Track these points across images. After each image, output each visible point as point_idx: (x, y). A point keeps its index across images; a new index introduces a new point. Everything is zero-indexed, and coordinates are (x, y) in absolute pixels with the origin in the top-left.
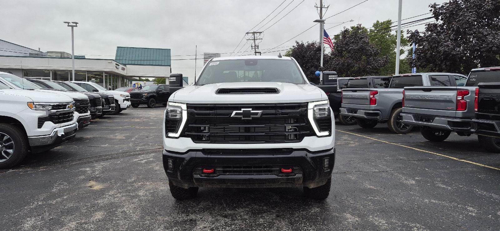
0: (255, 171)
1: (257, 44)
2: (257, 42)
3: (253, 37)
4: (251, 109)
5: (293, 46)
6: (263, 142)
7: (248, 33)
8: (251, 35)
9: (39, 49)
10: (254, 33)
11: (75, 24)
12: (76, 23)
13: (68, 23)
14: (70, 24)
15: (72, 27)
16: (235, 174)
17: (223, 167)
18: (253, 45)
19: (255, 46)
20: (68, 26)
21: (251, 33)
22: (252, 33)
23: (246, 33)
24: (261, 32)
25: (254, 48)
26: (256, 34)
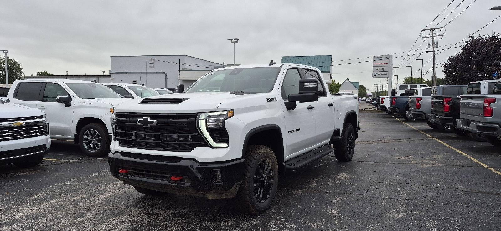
0: (154, 176)
1: (435, 41)
2: (436, 40)
3: (431, 33)
4: (149, 118)
5: (466, 42)
6: (161, 149)
7: (424, 30)
8: (428, 33)
9: (224, 63)
10: (432, 29)
11: (236, 41)
12: (237, 39)
13: (232, 40)
14: (233, 41)
15: (235, 43)
16: (142, 176)
17: (134, 169)
18: (431, 44)
19: (434, 44)
20: (232, 42)
21: (428, 29)
22: (430, 29)
23: (422, 30)
24: (442, 28)
25: (432, 46)
26: (434, 31)
